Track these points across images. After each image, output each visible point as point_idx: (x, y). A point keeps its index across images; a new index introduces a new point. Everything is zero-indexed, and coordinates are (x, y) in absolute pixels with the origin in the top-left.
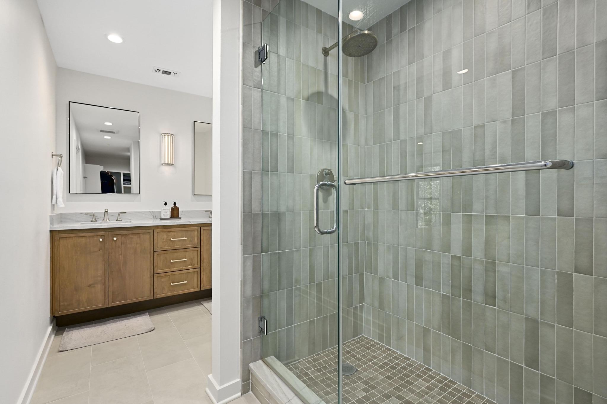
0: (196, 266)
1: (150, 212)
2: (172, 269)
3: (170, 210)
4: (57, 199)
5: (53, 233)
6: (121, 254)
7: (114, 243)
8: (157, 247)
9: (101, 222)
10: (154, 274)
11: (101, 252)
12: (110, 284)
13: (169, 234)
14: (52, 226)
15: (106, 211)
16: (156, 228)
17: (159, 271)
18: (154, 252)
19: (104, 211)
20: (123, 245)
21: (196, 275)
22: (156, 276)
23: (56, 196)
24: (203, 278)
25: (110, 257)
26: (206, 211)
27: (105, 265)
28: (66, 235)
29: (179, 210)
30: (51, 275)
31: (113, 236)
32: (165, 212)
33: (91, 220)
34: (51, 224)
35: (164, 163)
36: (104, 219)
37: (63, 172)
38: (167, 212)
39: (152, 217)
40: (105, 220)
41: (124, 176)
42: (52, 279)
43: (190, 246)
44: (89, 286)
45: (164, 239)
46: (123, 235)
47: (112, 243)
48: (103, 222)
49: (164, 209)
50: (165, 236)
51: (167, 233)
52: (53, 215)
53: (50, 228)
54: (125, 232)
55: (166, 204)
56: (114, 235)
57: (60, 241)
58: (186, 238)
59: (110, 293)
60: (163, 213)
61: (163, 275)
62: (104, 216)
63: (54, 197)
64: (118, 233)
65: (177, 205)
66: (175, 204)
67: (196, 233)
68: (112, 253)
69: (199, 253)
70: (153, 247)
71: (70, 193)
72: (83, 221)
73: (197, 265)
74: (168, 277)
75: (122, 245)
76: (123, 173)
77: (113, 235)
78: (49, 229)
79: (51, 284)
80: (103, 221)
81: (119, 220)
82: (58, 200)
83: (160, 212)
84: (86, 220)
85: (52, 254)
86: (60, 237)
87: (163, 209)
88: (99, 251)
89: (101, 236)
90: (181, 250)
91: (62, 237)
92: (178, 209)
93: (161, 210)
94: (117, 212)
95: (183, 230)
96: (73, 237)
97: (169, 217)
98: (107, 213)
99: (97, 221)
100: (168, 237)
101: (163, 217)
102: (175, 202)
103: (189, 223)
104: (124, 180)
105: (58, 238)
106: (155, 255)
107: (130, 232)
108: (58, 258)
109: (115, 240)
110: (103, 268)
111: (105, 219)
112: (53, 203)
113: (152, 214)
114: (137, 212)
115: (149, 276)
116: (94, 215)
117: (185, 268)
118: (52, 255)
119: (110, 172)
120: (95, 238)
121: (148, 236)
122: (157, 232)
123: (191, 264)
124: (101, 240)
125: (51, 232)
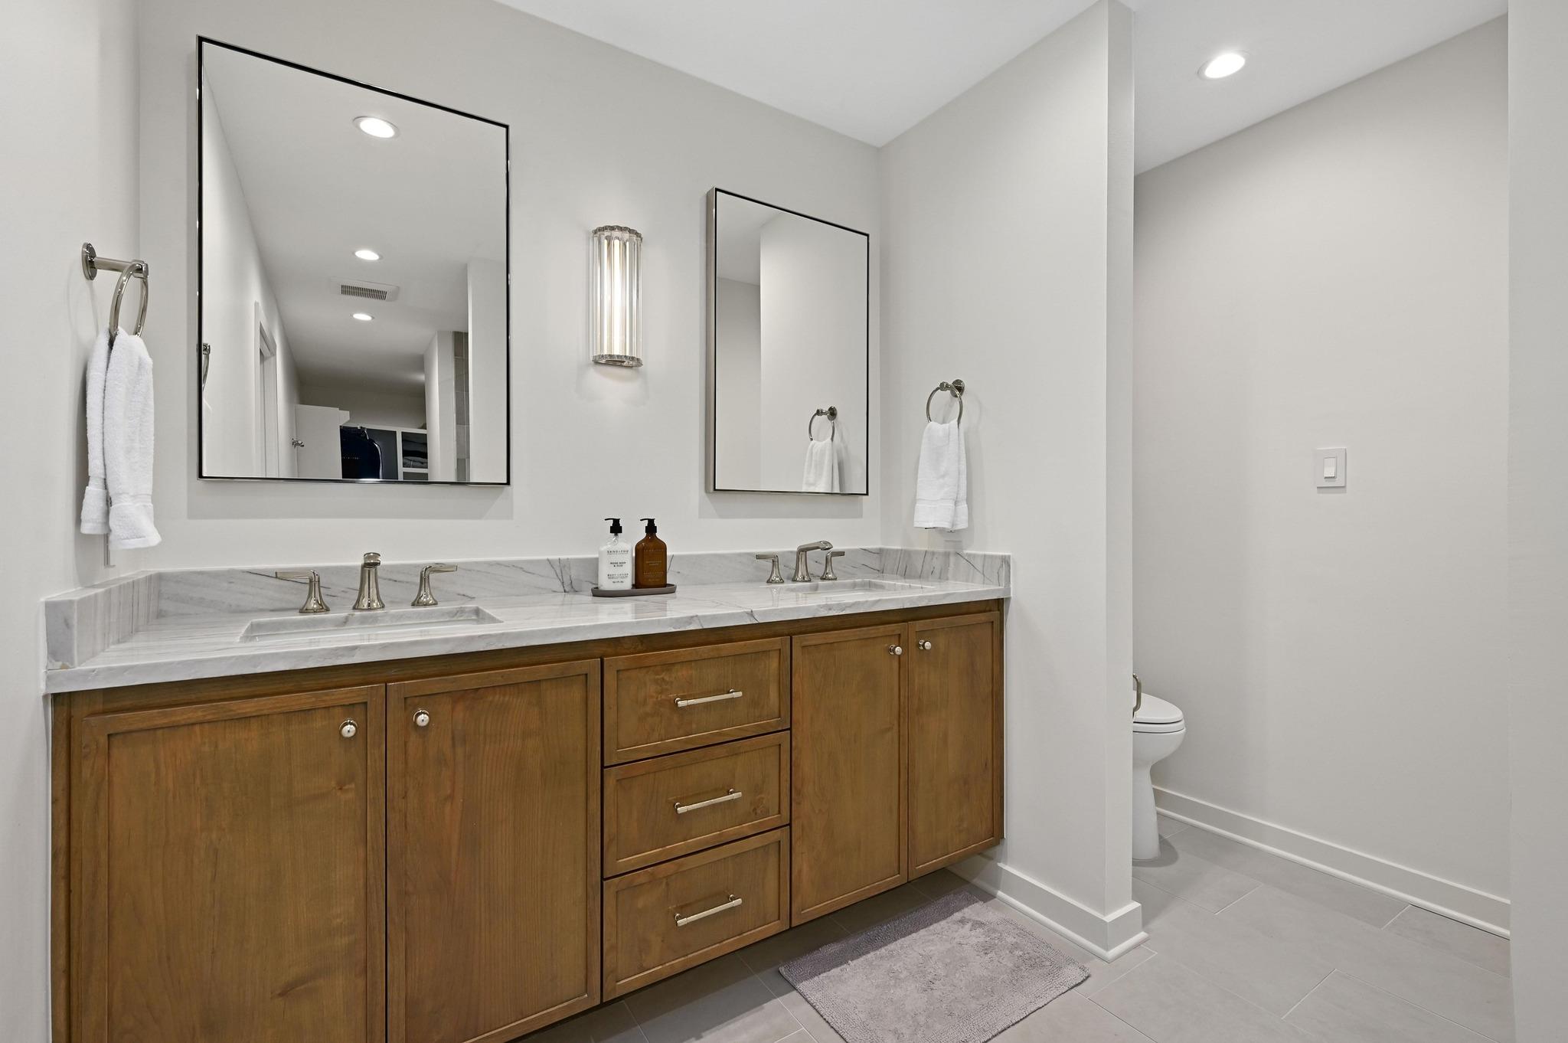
0: (772, 819)
1: (548, 560)
2: (679, 846)
3: (634, 555)
4: (108, 502)
5: (70, 707)
6: (451, 797)
7: (414, 739)
8: (618, 744)
9: (344, 614)
10: (603, 879)
11: (351, 795)
12: (396, 963)
13: (667, 678)
14: (64, 667)
15: (371, 564)
16: (610, 650)
17: (626, 862)
18: (603, 767)
19: (360, 562)
20: (460, 751)
21: (773, 860)
22: (611, 887)
23: (106, 488)
24: (800, 871)
25: (394, 818)
26: (759, 557)
27: (370, 866)
28: (155, 717)
29: (669, 553)
30: (62, 962)
31: (411, 705)
32: (615, 564)
33: (301, 602)
34: (53, 654)
35: (606, 352)
36: (358, 601)
37: (149, 361)
38: (622, 564)
39: (557, 586)
40: (366, 607)
41: (404, 441)
42: (63, 984)
43: (750, 726)
44: (281, 995)
45: (645, 703)
46: (459, 696)
47: (406, 743)
48: (358, 613)
49: (609, 552)
50: (652, 689)
51: (657, 673)
52: (92, 592)
53: (49, 678)
54: (468, 680)
55: (616, 528)
56: (417, 700)
57: (115, 752)
58: (739, 694)
59: (397, 1011)
60: (605, 570)
61: (642, 877)
62: (358, 586)
63: (93, 490)
64: (435, 685)
65: (658, 535)
66: (651, 528)
67: (774, 664)
68: (405, 797)
69: (785, 757)
70: (599, 748)
71: (200, 476)
72: (261, 611)
73: (779, 813)
74: (664, 886)
75: (454, 746)
76: (402, 433)
77: (409, 701)
78: (42, 688)
79: (62, 1016)
80: (354, 608)
81: (426, 605)
82: (113, 508)
83: (594, 564)
84: (278, 605)
85: (63, 834)
86: (109, 733)
87: (604, 548)
88: (339, 793)
89: (349, 709)
90: (717, 750)
91: (125, 728)
92: (662, 547)
93: (597, 556)
94: (416, 566)
95: (723, 653)
96: (193, 724)
97: (627, 584)
98: (373, 570)
99: (327, 610)
100: (661, 693)
101: (606, 585)
102: (651, 522)
103: (748, 621)
104: (405, 453)
105: (103, 740)
106: (610, 783)
107: (496, 676)
108: (104, 857)
109: (425, 724)
110: (361, 882)
111: (365, 603)
112: (87, 528)
113: (558, 571)
114: (498, 564)
115: (580, 891)
116: (313, 582)
117: (732, 831)
118: (62, 842)
119: (368, 430)
120: (318, 723)
121: (576, 693)
122: (618, 671)
123: (755, 809)
124: (349, 730)
125: (62, 703)
